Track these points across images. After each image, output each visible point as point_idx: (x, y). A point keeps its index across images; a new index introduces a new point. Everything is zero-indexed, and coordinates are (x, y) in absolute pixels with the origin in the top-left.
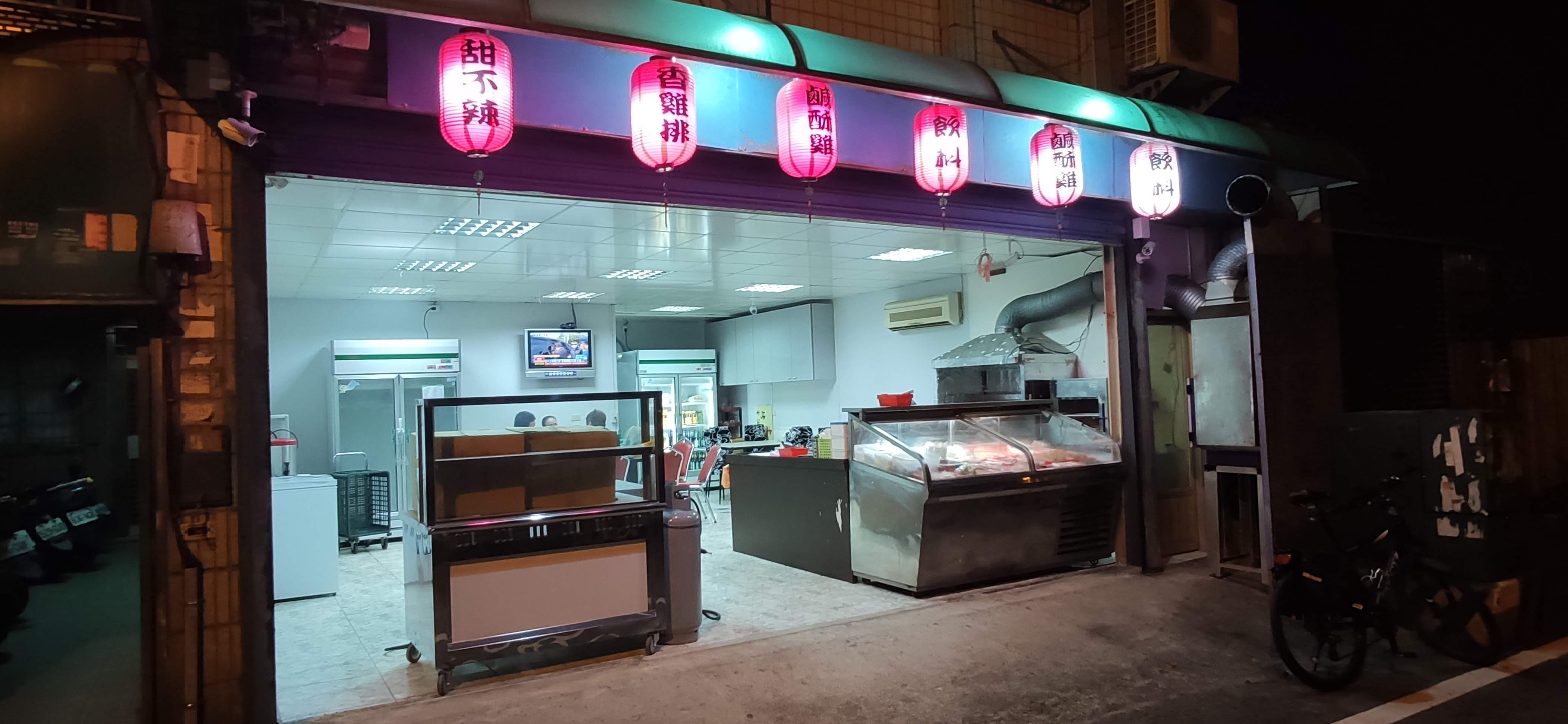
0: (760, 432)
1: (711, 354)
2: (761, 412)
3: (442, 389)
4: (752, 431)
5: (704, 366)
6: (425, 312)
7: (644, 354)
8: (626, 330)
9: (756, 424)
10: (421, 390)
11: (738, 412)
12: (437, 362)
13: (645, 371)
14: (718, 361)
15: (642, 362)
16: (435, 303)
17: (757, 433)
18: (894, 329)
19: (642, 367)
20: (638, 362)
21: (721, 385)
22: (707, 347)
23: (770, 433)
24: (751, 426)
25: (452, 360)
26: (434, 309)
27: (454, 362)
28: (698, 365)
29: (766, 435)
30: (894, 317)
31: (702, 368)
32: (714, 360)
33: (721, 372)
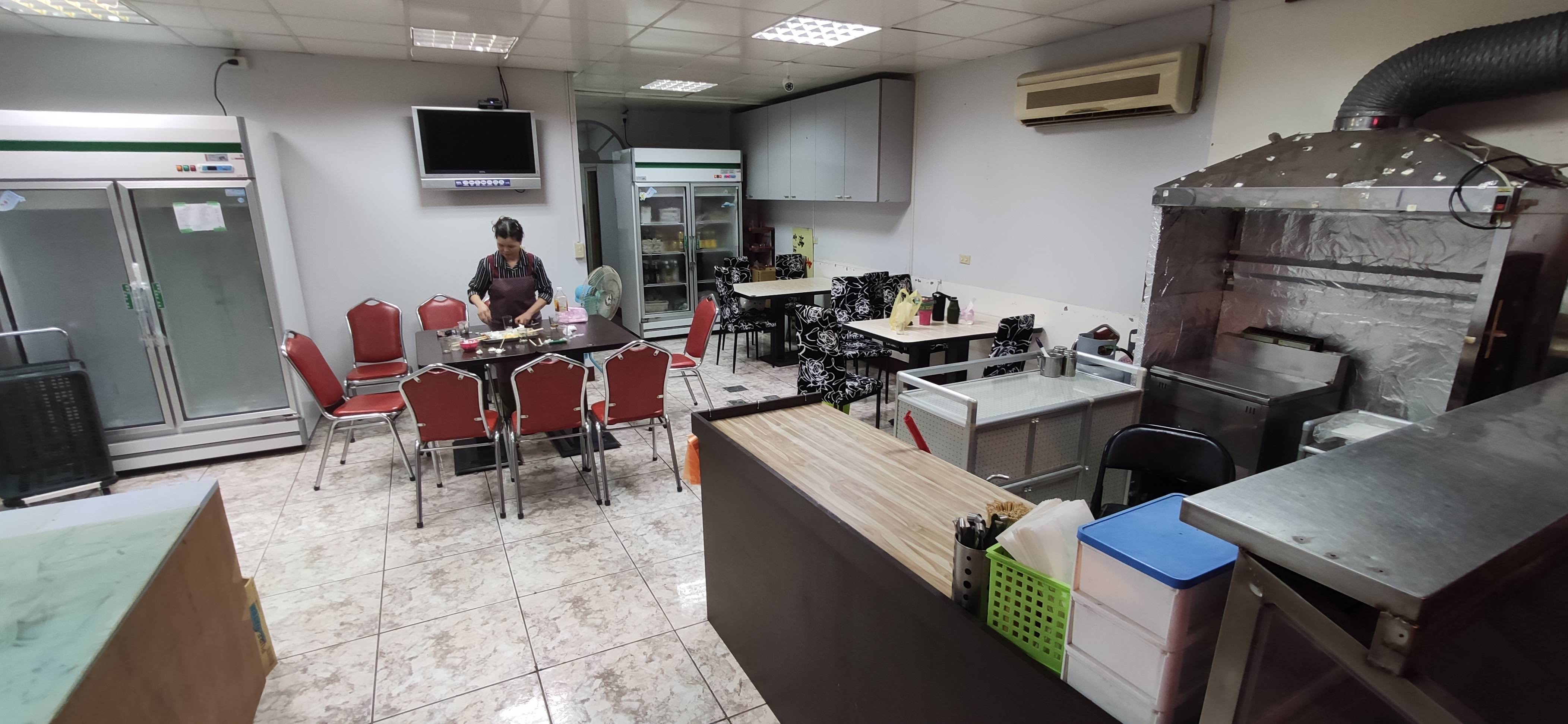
0: (796, 265)
1: (734, 156)
2: (798, 237)
3: (216, 210)
4: (785, 263)
5: (727, 173)
6: (217, 67)
7: (641, 154)
8: (625, 120)
9: (792, 253)
10: (172, 210)
11: (770, 234)
12: (199, 159)
13: (644, 179)
14: (744, 166)
15: (639, 165)
16: (237, 51)
17: (792, 265)
18: (1028, 122)
19: (639, 172)
20: (634, 165)
21: (748, 198)
22: (732, 147)
23: (810, 267)
24: (785, 256)
25: (230, 155)
26: (234, 62)
27: (233, 160)
28: (718, 171)
29: (805, 269)
30: (1034, 100)
31: (723, 175)
32: (739, 164)
33: (749, 183)
